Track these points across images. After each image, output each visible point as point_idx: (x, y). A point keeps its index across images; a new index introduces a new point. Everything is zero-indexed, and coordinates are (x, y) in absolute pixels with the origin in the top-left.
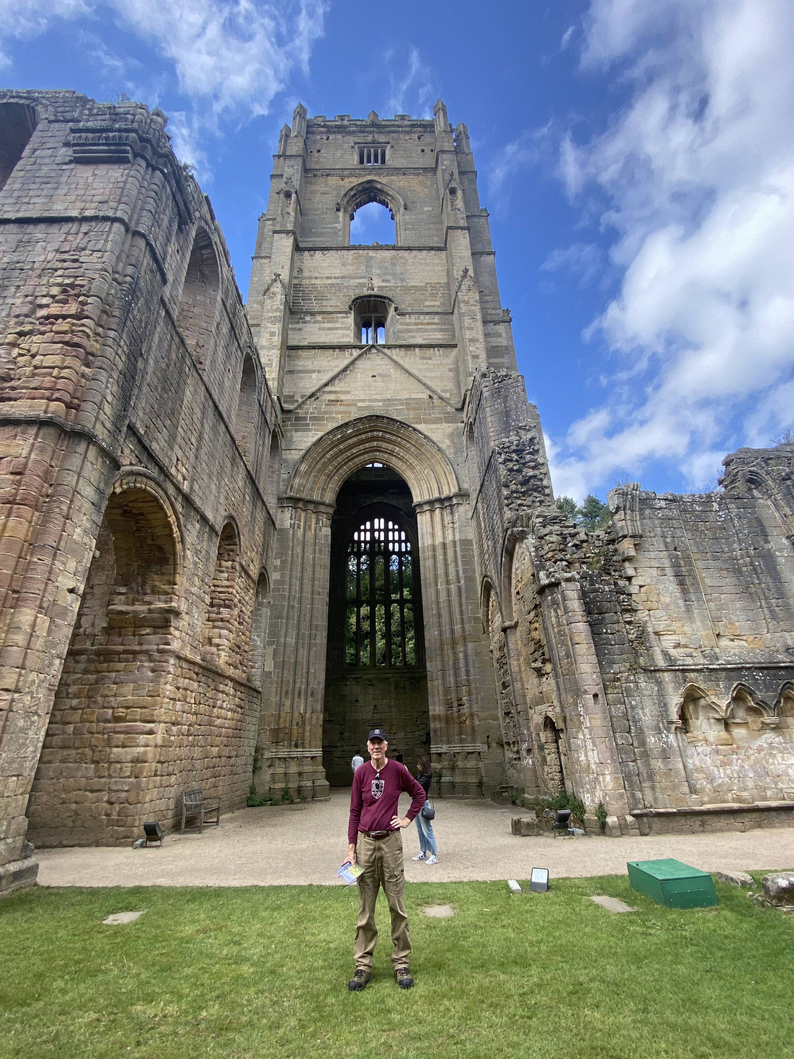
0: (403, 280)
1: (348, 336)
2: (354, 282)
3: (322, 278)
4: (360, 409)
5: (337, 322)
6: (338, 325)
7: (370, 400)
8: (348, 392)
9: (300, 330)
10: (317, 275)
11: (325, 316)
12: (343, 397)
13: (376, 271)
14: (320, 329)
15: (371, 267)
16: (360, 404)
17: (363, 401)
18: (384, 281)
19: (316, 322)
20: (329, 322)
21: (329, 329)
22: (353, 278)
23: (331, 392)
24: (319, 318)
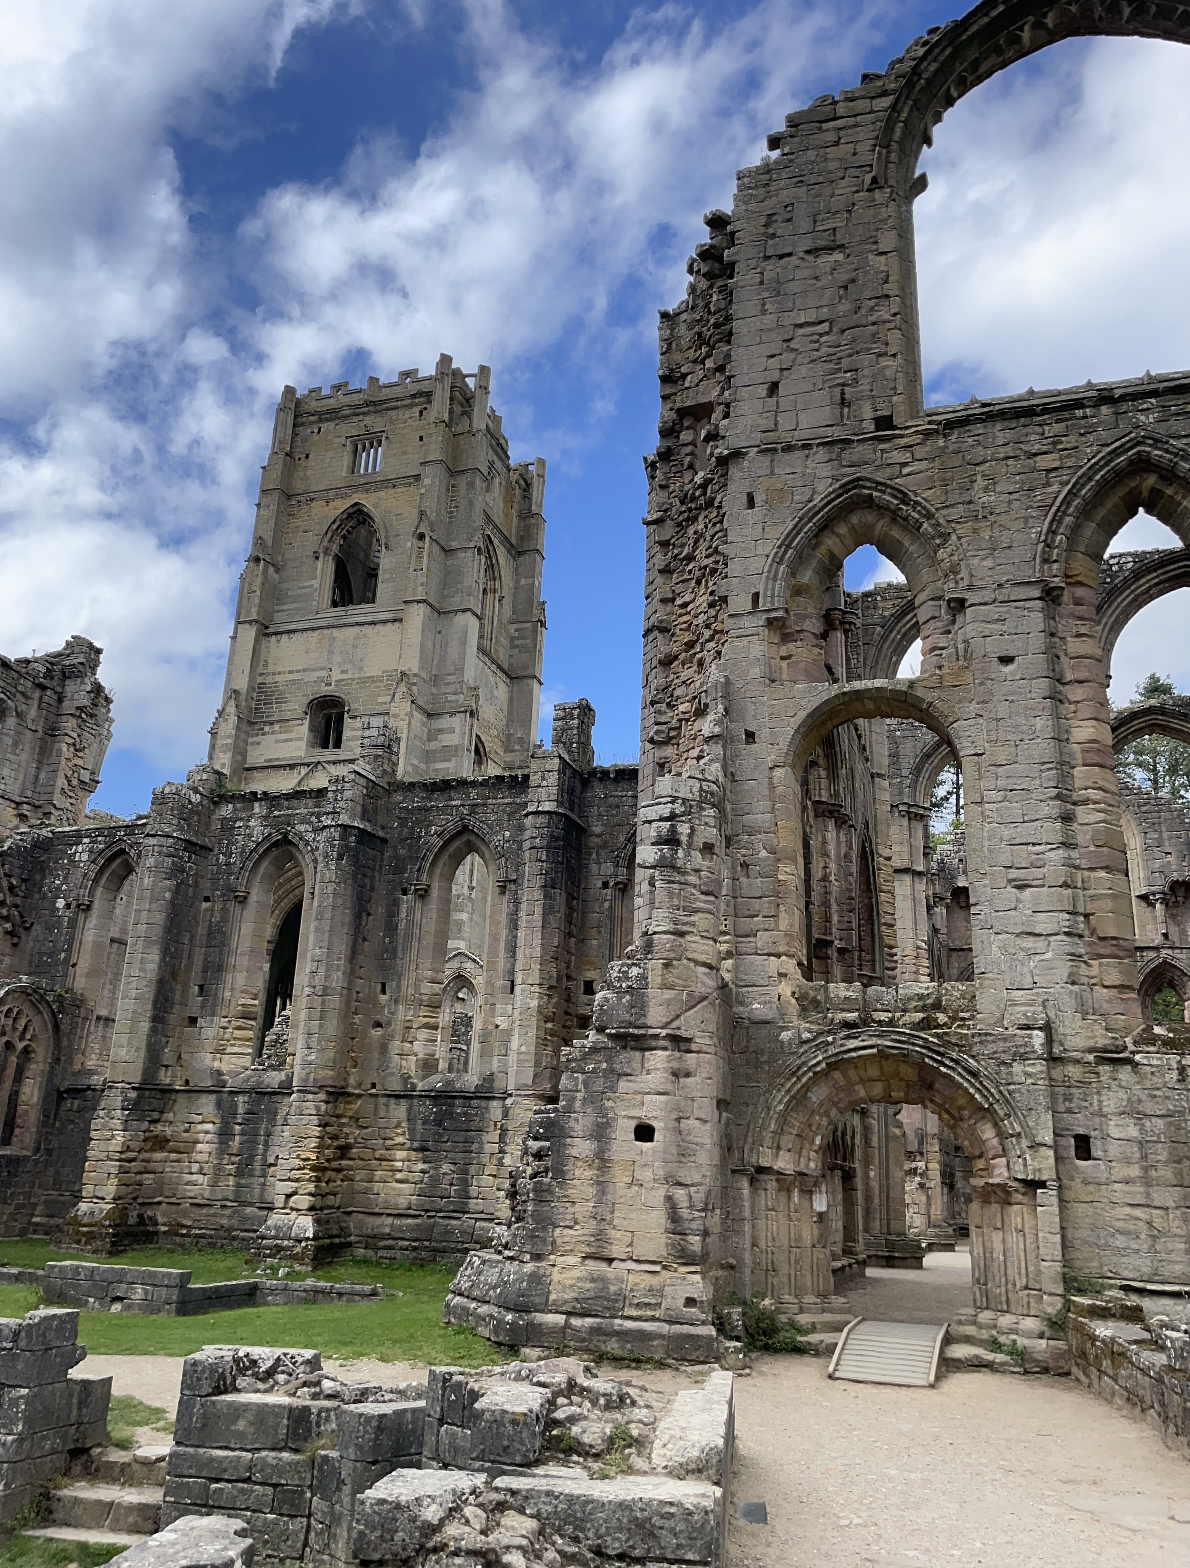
0: (361, 669)
1: (299, 748)
2: (314, 676)
3: (284, 673)
5: (292, 731)
6: (293, 735)
9: (259, 744)
10: (281, 669)
11: (282, 724)
13: (337, 658)
14: (277, 742)
15: (333, 653)
18: (343, 672)
19: (273, 733)
20: (285, 732)
21: (285, 741)
22: (314, 670)
24: (276, 727)
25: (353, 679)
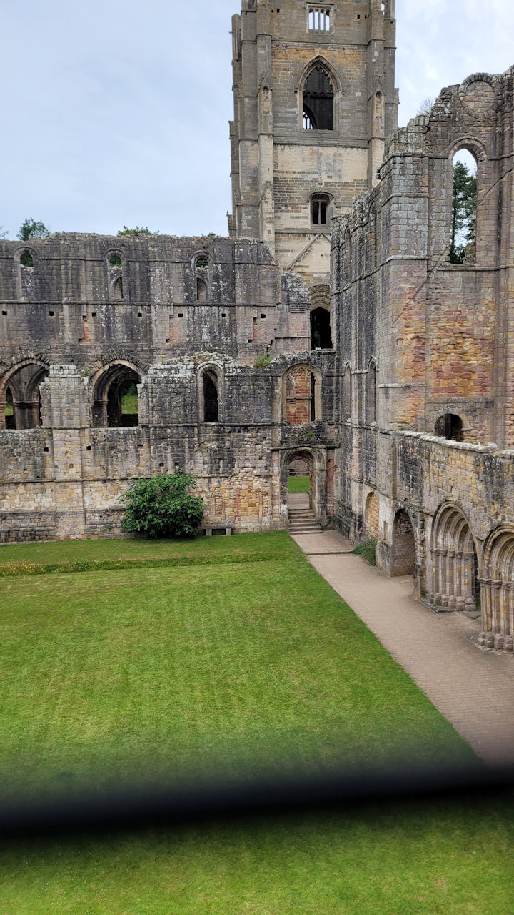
0: (340, 177)
1: (307, 223)
2: (310, 177)
3: (290, 172)
4: (314, 278)
5: (300, 212)
6: (301, 215)
7: (320, 273)
8: (308, 267)
9: (279, 217)
10: (287, 169)
11: (293, 207)
12: (306, 270)
13: (324, 168)
14: (292, 217)
15: (321, 163)
16: (314, 275)
17: (316, 273)
18: (329, 177)
19: (288, 211)
20: (296, 212)
21: (296, 217)
22: (309, 173)
23: (299, 266)
24: (290, 208)
25: (336, 183)
